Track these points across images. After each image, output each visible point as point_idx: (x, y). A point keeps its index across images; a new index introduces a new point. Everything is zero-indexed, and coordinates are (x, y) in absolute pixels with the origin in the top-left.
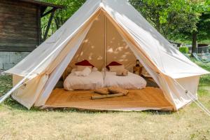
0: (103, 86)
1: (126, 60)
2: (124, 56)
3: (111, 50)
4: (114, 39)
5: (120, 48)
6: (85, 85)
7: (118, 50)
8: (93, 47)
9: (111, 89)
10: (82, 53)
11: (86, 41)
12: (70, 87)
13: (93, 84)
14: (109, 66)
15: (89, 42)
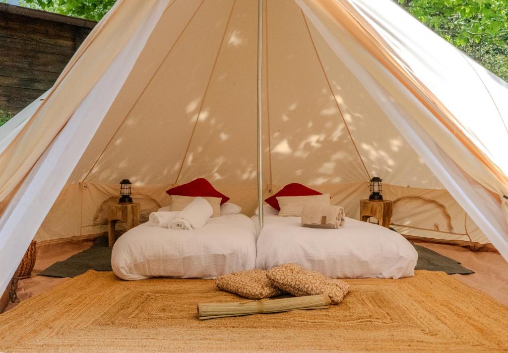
0: (251, 265)
1: (337, 180)
2: (329, 167)
3: (283, 148)
4: (293, 107)
5: (314, 139)
6: (187, 261)
7: (308, 147)
8: (224, 137)
10: (190, 158)
11: (203, 116)
12: (130, 269)
13: (216, 256)
14: (278, 198)
15: (213, 121)
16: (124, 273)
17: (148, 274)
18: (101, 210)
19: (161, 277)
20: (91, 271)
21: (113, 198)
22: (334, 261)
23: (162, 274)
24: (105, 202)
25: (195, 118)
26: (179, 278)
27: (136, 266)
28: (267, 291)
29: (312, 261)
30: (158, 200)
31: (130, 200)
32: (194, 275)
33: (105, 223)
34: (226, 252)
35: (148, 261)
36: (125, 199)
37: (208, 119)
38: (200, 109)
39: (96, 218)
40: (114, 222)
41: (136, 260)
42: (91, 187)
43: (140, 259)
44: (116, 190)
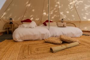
0: (50, 36)
6: (35, 36)
9: (65, 38)
11: (29, 5)
12: (19, 38)
13: (42, 34)
14: (46, 23)
15: (31, 6)
16: (18, 40)
17: (24, 40)
18: (5, 26)
19: (27, 40)
20: (6, 40)
21: (7, 23)
22: (68, 34)
23: (28, 39)
24: (6, 24)
25: (27, 6)
26: (32, 40)
27: (21, 38)
28: (60, 42)
29: (63, 34)
30: (18, 24)
31: (12, 23)
32: (36, 39)
33: (6, 29)
34: (44, 33)
35: (24, 36)
36: (11, 23)
37: (30, 6)
38: (29, 3)
39: (3, 28)
40: (8, 28)
41: (21, 36)
42: (2, 20)
43: (22, 36)
44: (8, 21)
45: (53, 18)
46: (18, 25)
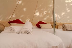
3: (38, 14)
8: (25, 9)
11: (20, 2)
45: (45, 19)
46: (5, 27)
